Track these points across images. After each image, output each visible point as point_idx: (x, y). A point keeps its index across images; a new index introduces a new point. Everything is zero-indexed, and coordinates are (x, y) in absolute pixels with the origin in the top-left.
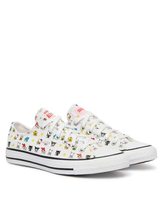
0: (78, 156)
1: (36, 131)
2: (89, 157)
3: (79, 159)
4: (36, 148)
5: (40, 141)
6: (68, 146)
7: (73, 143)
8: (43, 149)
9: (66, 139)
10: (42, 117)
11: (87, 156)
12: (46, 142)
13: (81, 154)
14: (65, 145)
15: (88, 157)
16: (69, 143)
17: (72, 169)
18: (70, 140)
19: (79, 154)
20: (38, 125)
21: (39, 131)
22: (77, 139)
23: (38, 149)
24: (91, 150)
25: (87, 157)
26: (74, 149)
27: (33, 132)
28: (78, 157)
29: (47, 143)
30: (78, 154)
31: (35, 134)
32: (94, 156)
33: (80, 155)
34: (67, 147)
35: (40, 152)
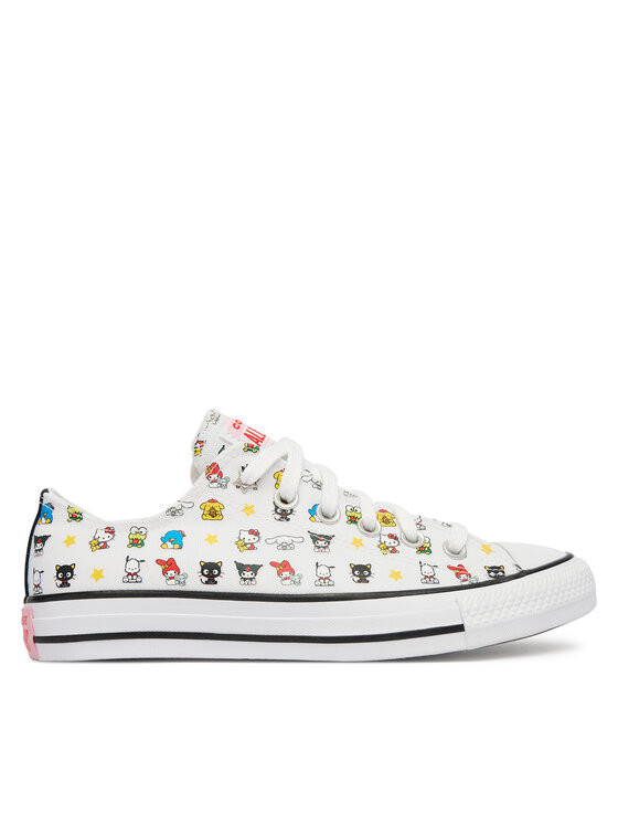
1: (212, 501)
4: (241, 568)
5: (250, 538)
8: (284, 567)
10: (231, 440)
11: (489, 572)
12: (280, 540)
16: (388, 530)
17: (460, 628)
18: (386, 521)
20: (221, 474)
21: (228, 497)
23: (255, 569)
24: (487, 548)
27: (197, 506)
29: (288, 541)
31: (213, 513)
32: (519, 567)
33: (460, 570)
35: (267, 582)
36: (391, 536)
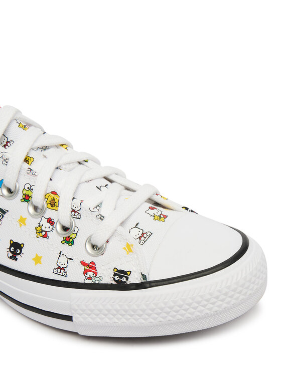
0: (82, 268)
2: (124, 280)
3: (89, 281)
6: (46, 226)
7: (62, 215)
9: (38, 198)
11: (115, 275)
13: (92, 263)
14: (35, 222)
15: (121, 277)
16: (50, 213)
17: (69, 318)
18: (53, 204)
19: (88, 262)
22: (77, 202)
24: (129, 248)
25: (117, 278)
26: (68, 241)
28: (85, 272)
30: (83, 263)
32: (144, 277)
33: (90, 267)
34: (43, 228)
36: (50, 221)
